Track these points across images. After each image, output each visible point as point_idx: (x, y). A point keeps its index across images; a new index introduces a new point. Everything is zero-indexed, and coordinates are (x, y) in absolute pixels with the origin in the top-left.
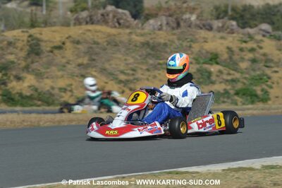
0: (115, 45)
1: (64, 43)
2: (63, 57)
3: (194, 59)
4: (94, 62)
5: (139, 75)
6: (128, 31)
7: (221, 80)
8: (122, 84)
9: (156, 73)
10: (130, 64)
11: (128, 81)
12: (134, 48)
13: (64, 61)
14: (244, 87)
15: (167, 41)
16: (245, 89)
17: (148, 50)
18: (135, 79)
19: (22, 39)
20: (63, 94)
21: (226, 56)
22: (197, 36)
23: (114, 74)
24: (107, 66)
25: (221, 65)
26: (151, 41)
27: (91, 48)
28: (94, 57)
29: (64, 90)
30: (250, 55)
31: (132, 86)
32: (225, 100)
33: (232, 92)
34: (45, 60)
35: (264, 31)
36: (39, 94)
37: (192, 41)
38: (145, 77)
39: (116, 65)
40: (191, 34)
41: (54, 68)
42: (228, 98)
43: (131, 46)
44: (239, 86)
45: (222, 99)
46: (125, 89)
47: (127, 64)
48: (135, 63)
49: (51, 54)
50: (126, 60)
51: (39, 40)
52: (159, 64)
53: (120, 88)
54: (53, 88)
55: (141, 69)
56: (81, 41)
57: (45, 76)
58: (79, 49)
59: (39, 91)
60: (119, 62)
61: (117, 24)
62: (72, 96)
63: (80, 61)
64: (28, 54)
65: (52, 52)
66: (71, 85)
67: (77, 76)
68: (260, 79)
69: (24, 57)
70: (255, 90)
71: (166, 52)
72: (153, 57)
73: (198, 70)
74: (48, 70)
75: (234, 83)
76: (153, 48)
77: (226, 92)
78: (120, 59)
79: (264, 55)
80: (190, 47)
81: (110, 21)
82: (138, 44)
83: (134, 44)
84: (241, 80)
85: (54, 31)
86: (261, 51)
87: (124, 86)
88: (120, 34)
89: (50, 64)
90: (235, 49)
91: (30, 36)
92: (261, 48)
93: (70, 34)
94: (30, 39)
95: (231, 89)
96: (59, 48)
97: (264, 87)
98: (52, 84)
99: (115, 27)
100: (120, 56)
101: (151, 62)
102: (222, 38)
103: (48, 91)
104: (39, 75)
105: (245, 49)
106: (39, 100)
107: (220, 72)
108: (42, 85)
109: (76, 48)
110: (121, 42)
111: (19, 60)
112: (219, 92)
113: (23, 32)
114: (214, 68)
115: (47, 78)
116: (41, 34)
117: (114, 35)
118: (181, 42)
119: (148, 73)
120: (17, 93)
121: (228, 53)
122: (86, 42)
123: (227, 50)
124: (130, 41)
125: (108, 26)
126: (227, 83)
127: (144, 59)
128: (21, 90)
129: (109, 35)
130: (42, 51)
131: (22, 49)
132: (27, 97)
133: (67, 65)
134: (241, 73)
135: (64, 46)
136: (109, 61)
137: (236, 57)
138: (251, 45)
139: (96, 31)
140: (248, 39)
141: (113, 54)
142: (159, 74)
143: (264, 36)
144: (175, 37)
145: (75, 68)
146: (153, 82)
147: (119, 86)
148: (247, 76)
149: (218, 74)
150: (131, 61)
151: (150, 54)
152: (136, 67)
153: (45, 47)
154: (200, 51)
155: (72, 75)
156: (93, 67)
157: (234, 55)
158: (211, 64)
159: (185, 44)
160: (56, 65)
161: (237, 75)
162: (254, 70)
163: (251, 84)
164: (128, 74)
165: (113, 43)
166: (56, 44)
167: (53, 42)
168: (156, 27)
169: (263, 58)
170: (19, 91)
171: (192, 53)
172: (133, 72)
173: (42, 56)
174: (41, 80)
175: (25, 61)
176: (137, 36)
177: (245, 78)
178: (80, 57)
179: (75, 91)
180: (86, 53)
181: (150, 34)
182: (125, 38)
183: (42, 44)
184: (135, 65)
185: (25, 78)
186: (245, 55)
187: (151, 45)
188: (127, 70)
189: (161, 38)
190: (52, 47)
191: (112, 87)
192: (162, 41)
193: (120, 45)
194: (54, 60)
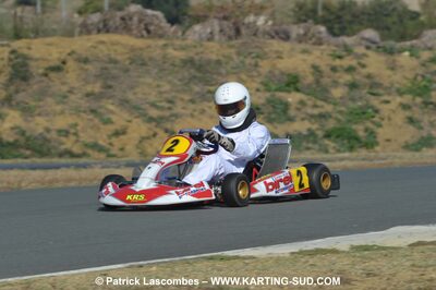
0: (142, 65)
1: (64, 63)
2: (63, 84)
3: (262, 83)
4: (110, 90)
5: (178, 109)
6: (161, 42)
7: (303, 116)
8: (154, 124)
9: (205, 105)
10: (165, 92)
11: (162, 118)
12: (171, 67)
13: (65, 88)
14: (338, 126)
15: (221, 58)
16: (339, 129)
17: (192, 71)
18: (172, 115)
20: (63, 139)
21: (310, 79)
22: (266, 50)
23: (140, 109)
24: (130, 96)
25: (304, 93)
26: (197, 58)
27: (106, 69)
28: (109, 83)
29: (65, 133)
30: (348, 78)
31: (168, 126)
32: (310, 145)
33: (320, 133)
34: (35, 87)
35: (367, 40)
36: (28, 139)
37: (258, 57)
38: (188, 112)
39: (144, 94)
40: (257, 47)
41: (49, 100)
42: (315, 142)
43: (166, 65)
44: (331, 124)
45: (304, 144)
46: (157, 130)
47: (161, 93)
48: (172, 91)
49: (44, 78)
50: (158, 86)
51: (26, 58)
52: (210, 92)
53: (150, 129)
54: (48, 130)
55: (182, 100)
56: (91, 58)
57: (37, 112)
58: (87, 70)
59: (28, 134)
60: (148, 89)
61: (144, 33)
62: (77, 141)
63: (89, 89)
64: (11, 79)
65: (46, 75)
66: (76, 125)
67: (85, 112)
68: (362, 114)
69: (4, 84)
70: (355, 131)
71: (220, 74)
72: (200, 81)
73: (269, 101)
74: (41, 103)
75: (323, 120)
76: (200, 68)
77: (311, 133)
78: (149, 85)
79: (369, 76)
80: (256, 65)
81: (134, 27)
82: (177, 62)
83: (170, 62)
84: (334, 115)
85: (49, 45)
86: (365, 71)
87: (156, 126)
88: (149, 47)
89: (43, 94)
90: (324, 68)
91: (13, 52)
92: (364, 66)
93: (74, 48)
94: (12, 56)
95: (318, 129)
96: (57, 69)
97: (369, 125)
98: (46, 124)
99: (142, 36)
100: (149, 80)
101: (197, 89)
102: (304, 51)
103: (41, 134)
104: (27, 111)
105: (339, 69)
106: (27, 149)
107: (302, 103)
108: (32, 125)
109: (82, 69)
110: (151, 59)
112: (300, 134)
113: (2, 45)
114: (292, 98)
115: (39, 115)
116: (29, 48)
117: (141, 49)
118: (241, 58)
119: (191, 106)
121: (313, 74)
122: (98, 59)
123: (312, 70)
124: (164, 57)
125: (131, 35)
126: (313, 120)
127: (186, 84)
129: (133, 49)
130: (31, 74)
132: (9, 144)
133: (69, 95)
134: (335, 104)
135: (65, 67)
136: (132, 88)
137: (325, 81)
138: (348, 62)
139: (113, 44)
140: (344, 53)
141: (140, 77)
142: (210, 107)
143: (368, 48)
144: (233, 51)
145: (81, 99)
146: (200, 120)
147: (149, 125)
148: (343, 109)
149: (299, 106)
150: (167, 87)
151: (195, 77)
152: (174, 97)
153: (36, 69)
154: (270, 72)
155: (77, 111)
156: (109, 98)
157: (322, 77)
158: (289, 92)
159: (248, 61)
160: (51, 96)
161: (328, 108)
162: (353, 100)
163: (349, 121)
164: (162, 108)
165: (139, 61)
166: (52, 64)
167: (44, 60)
168: (204, 36)
169: (367, 81)
171: (260, 75)
172: (170, 105)
173: (31, 82)
174: (30, 119)
175: (6, 90)
176: (175, 49)
177: (341, 112)
178: (89, 83)
179: (82, 135)
180: (97, 76)
181: (195, 47)
182: (157, 53)
183: (32, 64)
184: (174, 94)
185: (7, 115)
186: (340, 77)
187: (198, 63)
188: (161, 102)
189: (212, 52)
190: (47, 69)
191: (139, 128)
192: (214, 57)
193: (149, 63)
194: (50, 87)
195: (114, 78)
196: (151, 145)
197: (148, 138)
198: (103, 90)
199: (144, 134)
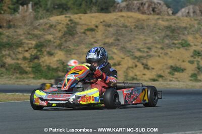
0: (142, 29)
1: (97, 27)
2: (93, 38)
4: (117, 42)
5: (152, 53)
6: (157, 17)
8: (136, 60)
9: (169, 51)
10: (148, 43)
11: (141, 57)
12: (157, 30)
13: (93, 40)
15: (188, 26)
17: (168, 33)
18: (147, 56)
19: (63, 22)
23: (131, 52)
24: (128, 45)
26: (174, 25)
27: (119, 30)
28: (119, 38)
31: (144, 61)
34: (77, 39)
36: (64, 67)
38: (159, 54)
39: (136, 44)
41: (83, 46)
43: (155, 29)
46: (138, 64)
47: (145, 43)
48: (152, 42)
49: (83, 34)
50: (145, 40)
51: (77, 24)
52: (173, 43)
53: (134, 63)
55: (156, 47)
56: (112, 24)
57: (74, 52)
58: (108, 31)
59: (65, 64)
60: (139, 41)
63: (107, 41)
64: (64, 34)
65: (84, 33)
69: (60, 37)
71: (184, 34)
72: (170, 38)
74: (77, 48)
76: (173, 31)
78: (141, 39)
83: (158, 27)
85: (92, 17)
87: (138, 61)
88: (148, 19)
89: (80, 43)
91: (70, 20)
93: (105, 19)
94: (69, 23)
100: (142, 37)
101: (167, 42)
104: (69, 52)
109: (106, 30)
110: (148, 26)
111: (55, 39)
113: (66, 17)
115: (75, 54)
116: (80, 19)
117: (144, 20)
118: (199, 26)
119: (161, 51)
120: (46, 66)
122: (117, 25)
124: (155, 25)
127: (162, 39)
128: (50, 63)
129: (139, 20)
130: (77, 32)
131: (59, 31)
132: (53, 69)
133: (94, 43)
135: (97, 29)
136: (130, 41)
139: (128, 17)
141: (137, 35)
142: (171, 52)
146: (163, 58)
147: (133, 61)
150: (151, 40)
151: (167, 36)
152: (152, 46)
153: (80, 29)
156: (115, 46)
160: (83, 44)
164: (144, 52)
165: (140, 27)
166: (89, 27)
167: (88, 25)
168: (185, 14)
170: (48, 64)
172: (148, 50)
173: (76, 36)
174: (69, 56)
175: (60, 40)
176: (163, 21)
178: (108, 38)
180: (114, 34)
181: (175, 20)
182: (152, 23)
183: (79, 27)
184: (153, 44)
185: (57, 53)
187: (173, 28)
188: (143, 48)
189: (184, 22)
190: (86, 30)
191: (128, 62)
192: (184, 25)
193: (146, 28)
194: (84, 39)
195: (122, 35)
196: (132, 71)
197: (132, 68)
198: (114, 42)
199: (130, 65)
